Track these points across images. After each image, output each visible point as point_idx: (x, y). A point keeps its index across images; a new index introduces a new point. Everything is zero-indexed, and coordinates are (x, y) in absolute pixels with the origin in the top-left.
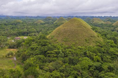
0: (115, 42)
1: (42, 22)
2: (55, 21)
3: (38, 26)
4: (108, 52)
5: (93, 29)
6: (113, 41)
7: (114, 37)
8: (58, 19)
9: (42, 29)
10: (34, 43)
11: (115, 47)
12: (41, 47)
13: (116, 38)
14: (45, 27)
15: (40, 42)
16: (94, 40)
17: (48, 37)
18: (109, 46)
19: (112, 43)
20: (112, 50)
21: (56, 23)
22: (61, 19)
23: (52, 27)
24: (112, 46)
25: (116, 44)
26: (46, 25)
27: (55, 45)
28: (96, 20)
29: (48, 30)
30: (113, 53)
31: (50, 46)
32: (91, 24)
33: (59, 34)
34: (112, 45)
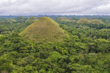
0: (79, 37)
1: (15, 21)
2: (26, 20)
3: (11, 25)
4: (73, 46)
5: (61, 26)
6: (77, 37)
7: (78, 33)
8: (29, 18)
9: (14, 28)
10: (7, 40)
11: (79, 41)
12: (14, 44)
13: (80, 33)
14: (17, 25)
15: (13, 40)
16: (61, 36)
17: (20, 34)
18: (75, 40)
19: (77, 38)
20: (77, 44)
21: (27, 22)
22: (32, 18)
23: (24, 26)
24: (76, 41)
25: (80, 39)
26: (18, 24)
27: (27, 42)
28: (63, 19)
29: (20, 28)
30: (78, 47)
31: (22, 42)
32: (59, 22)
33: (31, 31)
34: (77, 39)
